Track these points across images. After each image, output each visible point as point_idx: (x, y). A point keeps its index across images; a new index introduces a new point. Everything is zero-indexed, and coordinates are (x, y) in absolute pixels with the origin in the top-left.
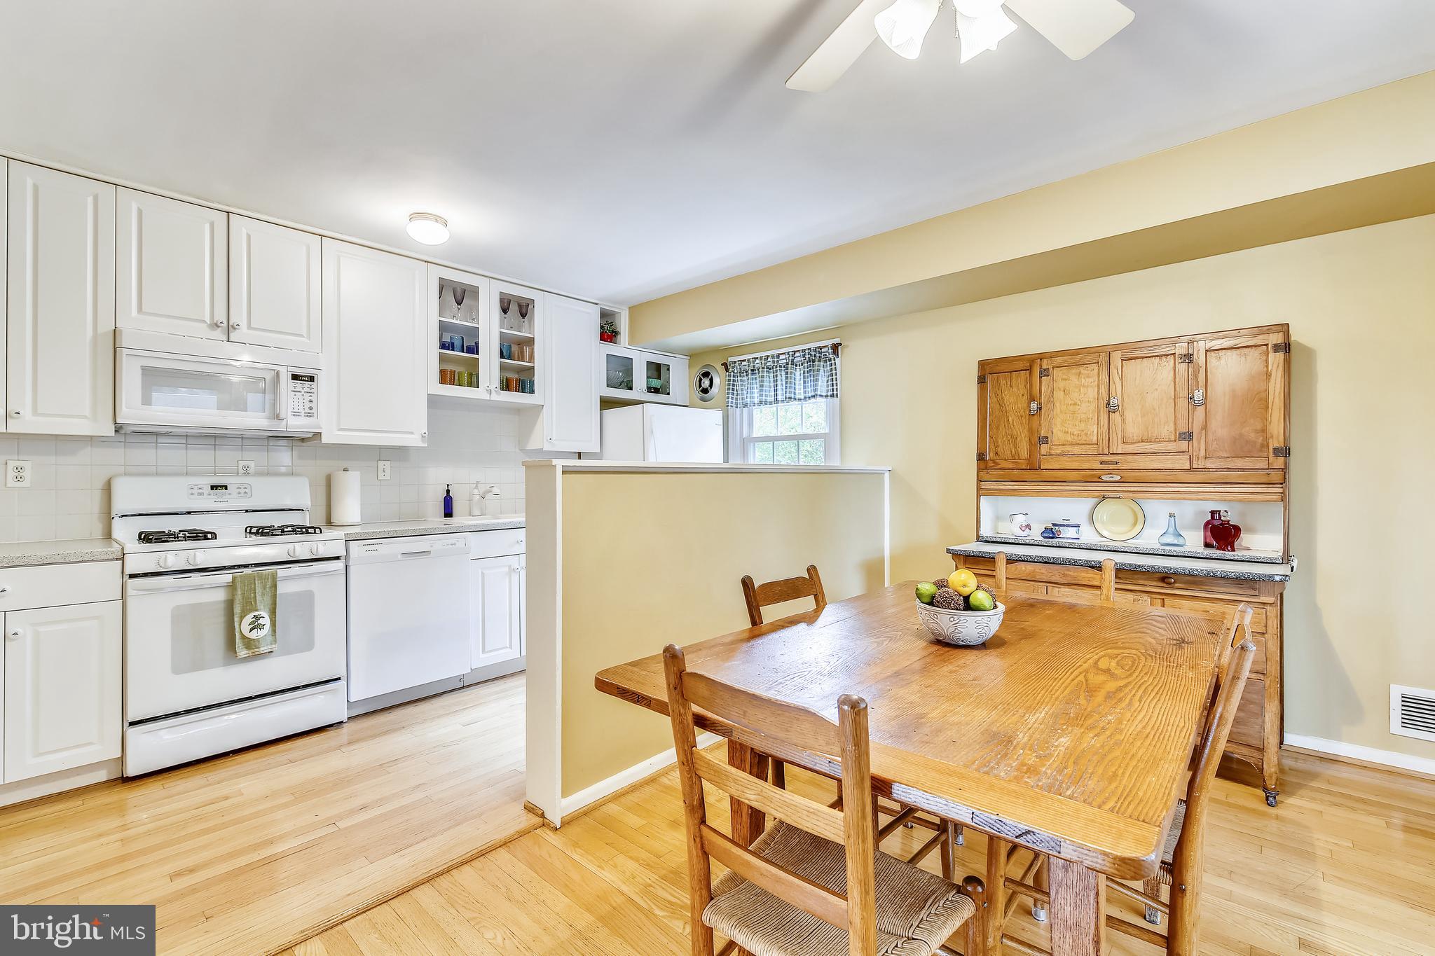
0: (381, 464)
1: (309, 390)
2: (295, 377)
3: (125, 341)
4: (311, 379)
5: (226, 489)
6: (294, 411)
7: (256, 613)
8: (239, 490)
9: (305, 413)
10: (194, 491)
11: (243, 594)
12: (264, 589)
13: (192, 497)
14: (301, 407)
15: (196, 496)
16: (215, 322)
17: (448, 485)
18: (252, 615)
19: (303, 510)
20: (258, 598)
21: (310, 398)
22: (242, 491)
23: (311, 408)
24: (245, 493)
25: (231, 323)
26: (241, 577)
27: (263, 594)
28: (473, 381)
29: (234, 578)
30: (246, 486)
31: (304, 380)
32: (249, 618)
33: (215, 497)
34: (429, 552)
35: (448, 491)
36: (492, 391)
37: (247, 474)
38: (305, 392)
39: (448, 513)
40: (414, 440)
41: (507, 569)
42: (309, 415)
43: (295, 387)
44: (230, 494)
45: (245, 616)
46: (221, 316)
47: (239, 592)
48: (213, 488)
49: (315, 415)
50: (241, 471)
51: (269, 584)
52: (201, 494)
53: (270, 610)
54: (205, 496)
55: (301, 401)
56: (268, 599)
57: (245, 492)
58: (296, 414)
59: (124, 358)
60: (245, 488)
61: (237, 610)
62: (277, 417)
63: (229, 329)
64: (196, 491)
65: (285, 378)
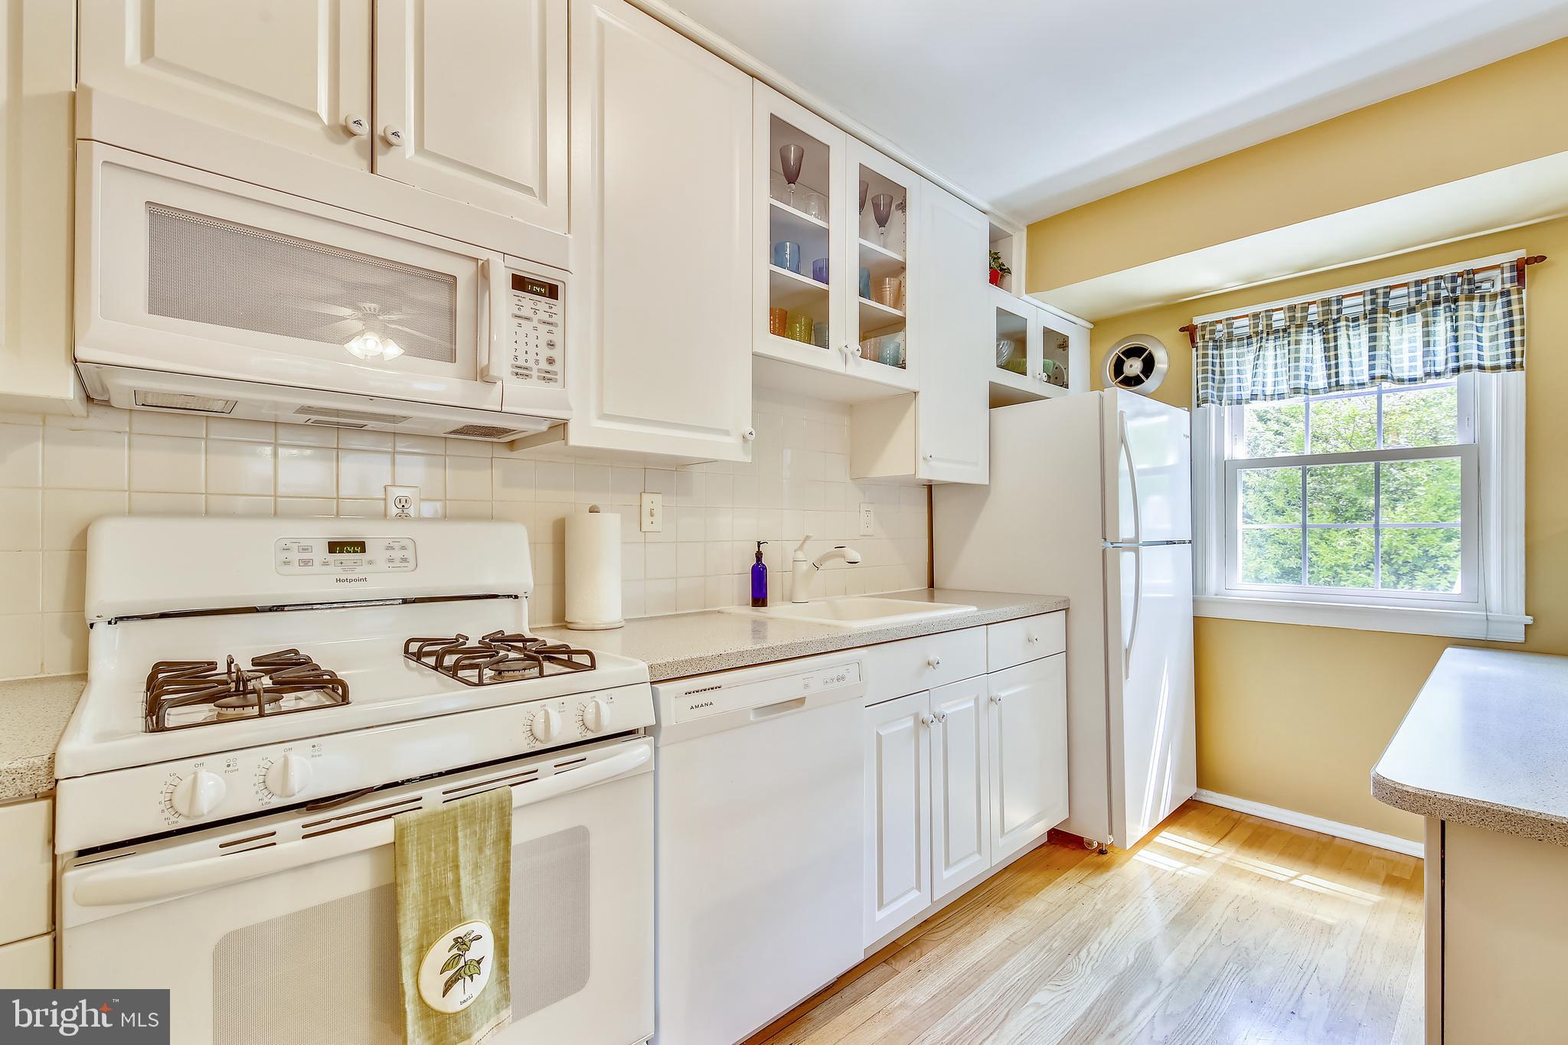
0: (647, 498)
1: (546, 317)
2: (520, 283)
3: (100, 123)
4: (552, 291)
5: (363, 551)
6: (518, 363)
7: (460, 931)
8: (391, 552)
9: (539, 370)
10: (290, 556)
11: (425, 876)
12: (481, 850)
13: (287, 569)
14: (531, 357)
15: (295, 568)
16: (342, 121)
17: (759, 543)
18: (447, 940)
19: (516, 597)
20: (466, 880)
21: (551, 337)
22: (397, 554)
23: (551, 361)
24: (404, 560)
25: (379, 130)
26: (419, 823)
27: (477, 866)
28: (818, 335)
29: (400, 832)
30: (404, 543)
31: (536, 293)
32: (441, 950)
33: (339, 569)
34: (801, 701)
35: (759, 556)
36: (850, 356)
37: (403, 516)
38: (540, 321)
39: (759, 597)
40: (729, 448)
41: (910, 723)
42: (547, 377)
43: (520, 307)
44: (370, 562)
45: (430, 945)
46: (355, 108)
47: (414, 873)
48: (335, 547)
49: (559, 377)
50: (394, 511)
51: (491, 834)
52: (306, 563)
53: (494, 909)
54: (317, 567)
55: (532, 342)
56: (488, 880)
57: (405, 557)
58: (521, 372)
59: (98, 173)
60: (403, 548)
61: (409, 931)
62: (482, 376)
63: (376, 146)
64: (295, 556)
65: (501, 280)
